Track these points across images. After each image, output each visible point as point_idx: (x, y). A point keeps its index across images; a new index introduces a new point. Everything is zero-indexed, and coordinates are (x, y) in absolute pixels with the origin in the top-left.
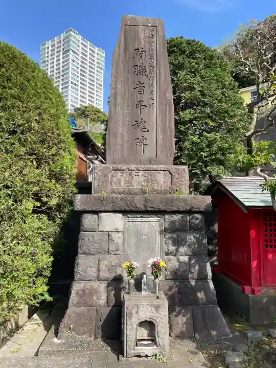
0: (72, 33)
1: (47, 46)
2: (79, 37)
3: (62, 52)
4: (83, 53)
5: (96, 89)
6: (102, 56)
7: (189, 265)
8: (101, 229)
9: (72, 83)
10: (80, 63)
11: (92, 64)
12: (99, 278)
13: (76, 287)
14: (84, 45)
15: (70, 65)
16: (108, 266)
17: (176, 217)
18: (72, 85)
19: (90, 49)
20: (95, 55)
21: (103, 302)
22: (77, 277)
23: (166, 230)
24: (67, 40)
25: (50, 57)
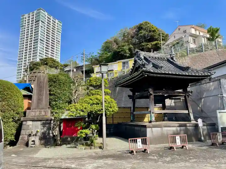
0: (41, 11)
1: (25, 17)
2: (46, 14)
3: (34, 21)
4: (48, 23)
5: (56, 44)
6: (60, 25)
7: (46, 131)
8: (27, 124)
9: (40, 40)
10: (46, 28)
11: (54, 29)
12: (26, 135)
13: (21, 136)
14: (49, 18)
15: (40, 29)
16: (28, 132)
17: (44, 121)
18: (40, 41)
19: (53, 21)
20: (56, 24)
21: (26, 139)
22: (21, 134)
23: (42, 124)
24: (38, 15)
25: (27, 24)
